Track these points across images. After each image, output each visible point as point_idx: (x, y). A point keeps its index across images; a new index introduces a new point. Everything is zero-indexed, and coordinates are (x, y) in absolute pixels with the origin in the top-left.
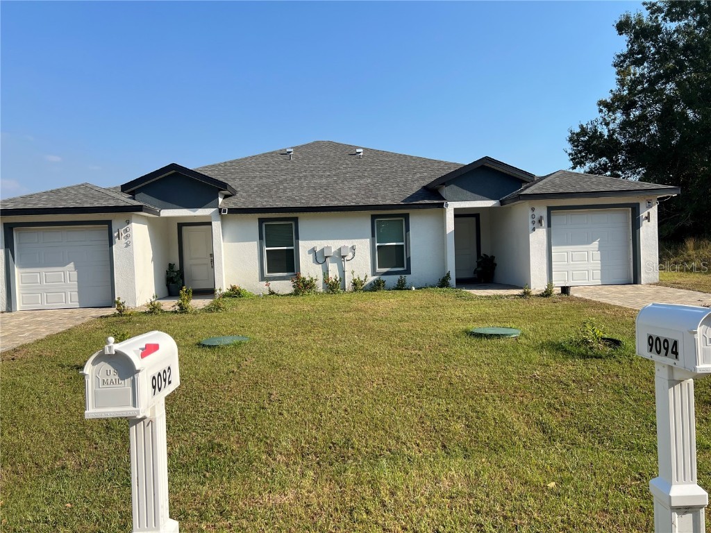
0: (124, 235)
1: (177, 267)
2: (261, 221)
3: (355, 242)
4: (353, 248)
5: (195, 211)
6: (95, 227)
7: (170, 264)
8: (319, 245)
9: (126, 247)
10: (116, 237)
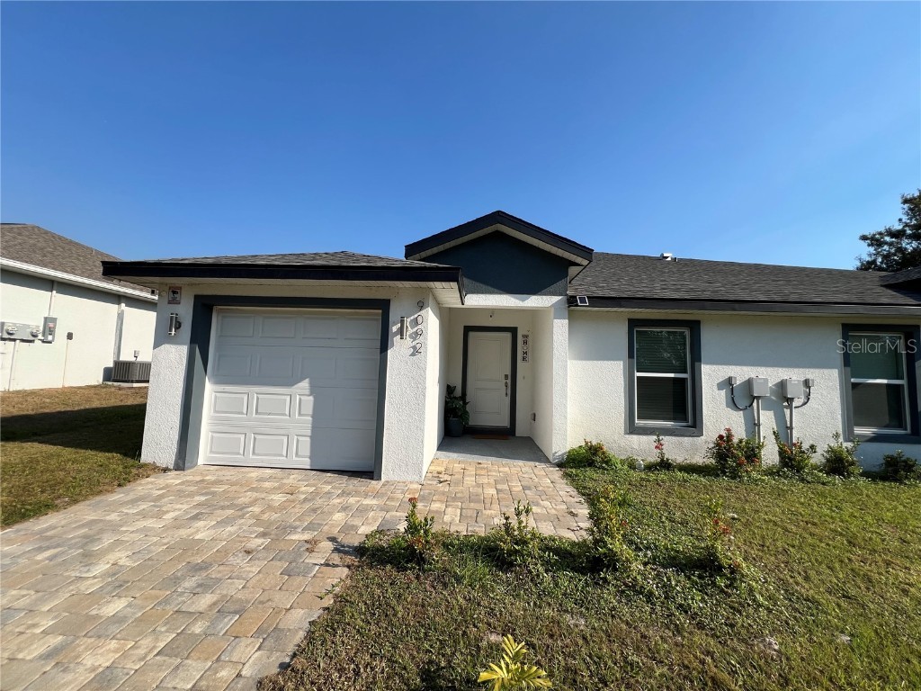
0: (411, 331)
1: (458, 392)
2: (633, 323)
3: (811, 374)
4: (807, 383)
5: (523, 301)
6: (357, 314)
7: (448, 387)
8: (741, 374)
9: (413, 355)
10: (396, 334)
